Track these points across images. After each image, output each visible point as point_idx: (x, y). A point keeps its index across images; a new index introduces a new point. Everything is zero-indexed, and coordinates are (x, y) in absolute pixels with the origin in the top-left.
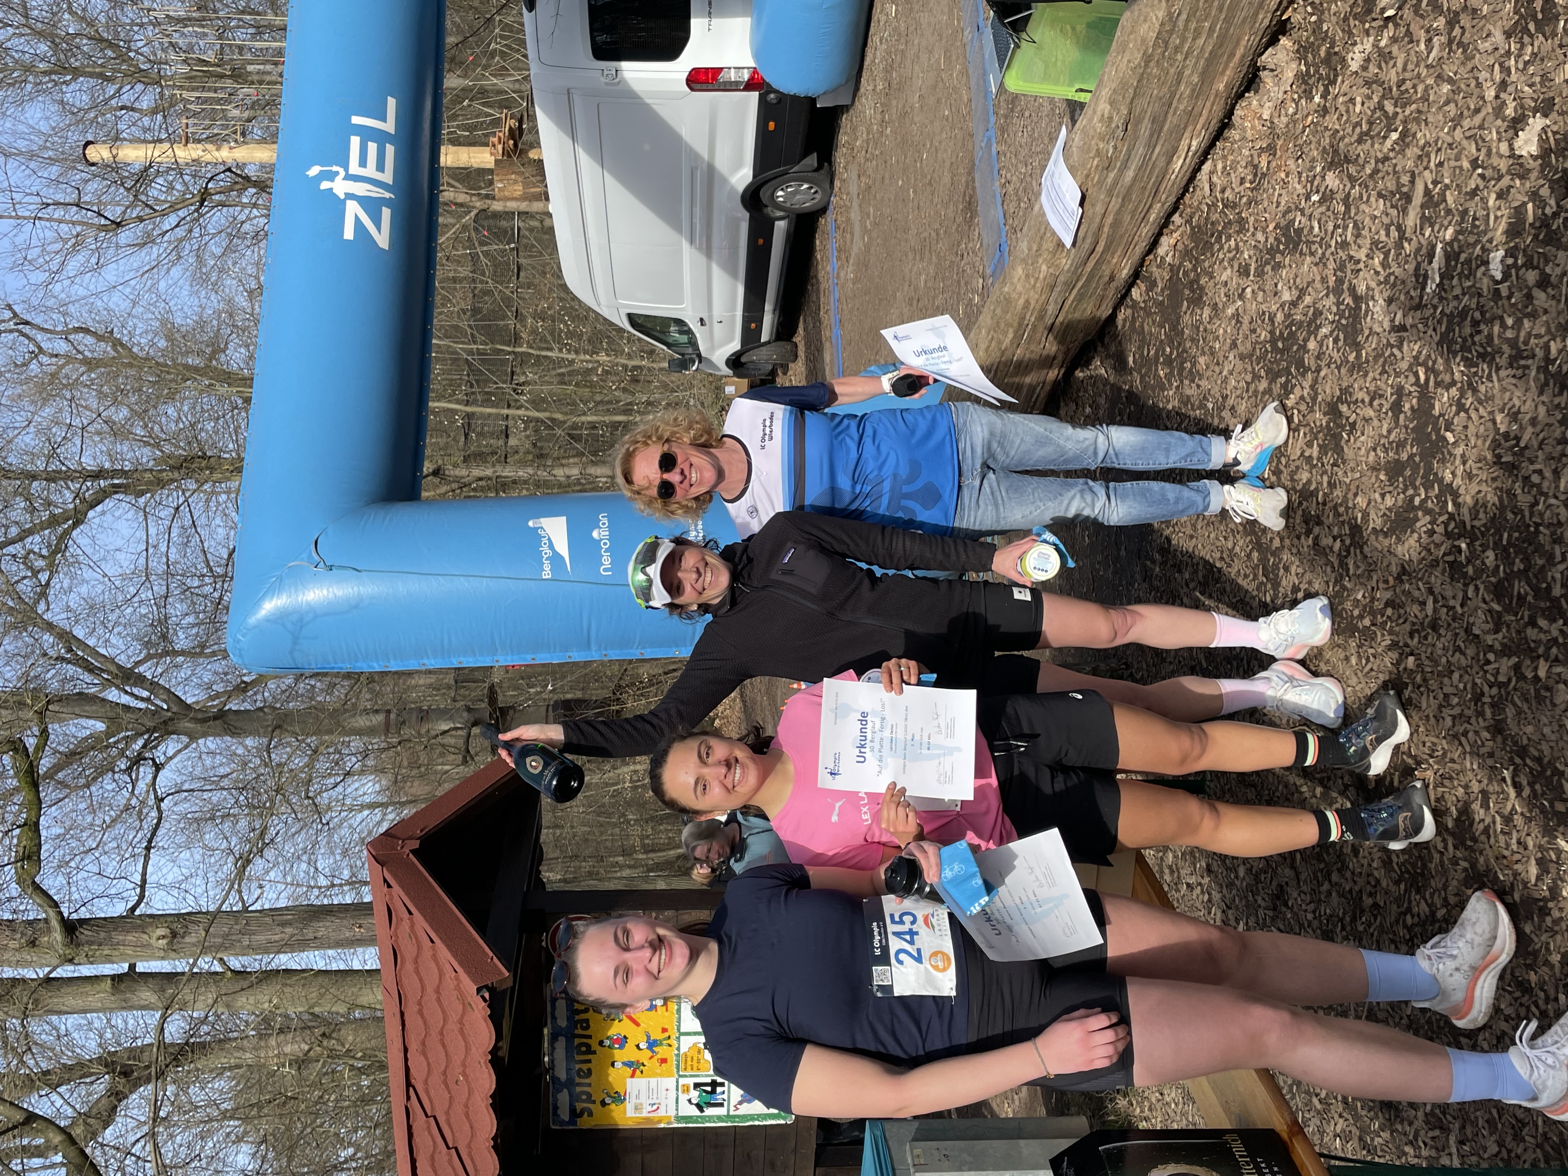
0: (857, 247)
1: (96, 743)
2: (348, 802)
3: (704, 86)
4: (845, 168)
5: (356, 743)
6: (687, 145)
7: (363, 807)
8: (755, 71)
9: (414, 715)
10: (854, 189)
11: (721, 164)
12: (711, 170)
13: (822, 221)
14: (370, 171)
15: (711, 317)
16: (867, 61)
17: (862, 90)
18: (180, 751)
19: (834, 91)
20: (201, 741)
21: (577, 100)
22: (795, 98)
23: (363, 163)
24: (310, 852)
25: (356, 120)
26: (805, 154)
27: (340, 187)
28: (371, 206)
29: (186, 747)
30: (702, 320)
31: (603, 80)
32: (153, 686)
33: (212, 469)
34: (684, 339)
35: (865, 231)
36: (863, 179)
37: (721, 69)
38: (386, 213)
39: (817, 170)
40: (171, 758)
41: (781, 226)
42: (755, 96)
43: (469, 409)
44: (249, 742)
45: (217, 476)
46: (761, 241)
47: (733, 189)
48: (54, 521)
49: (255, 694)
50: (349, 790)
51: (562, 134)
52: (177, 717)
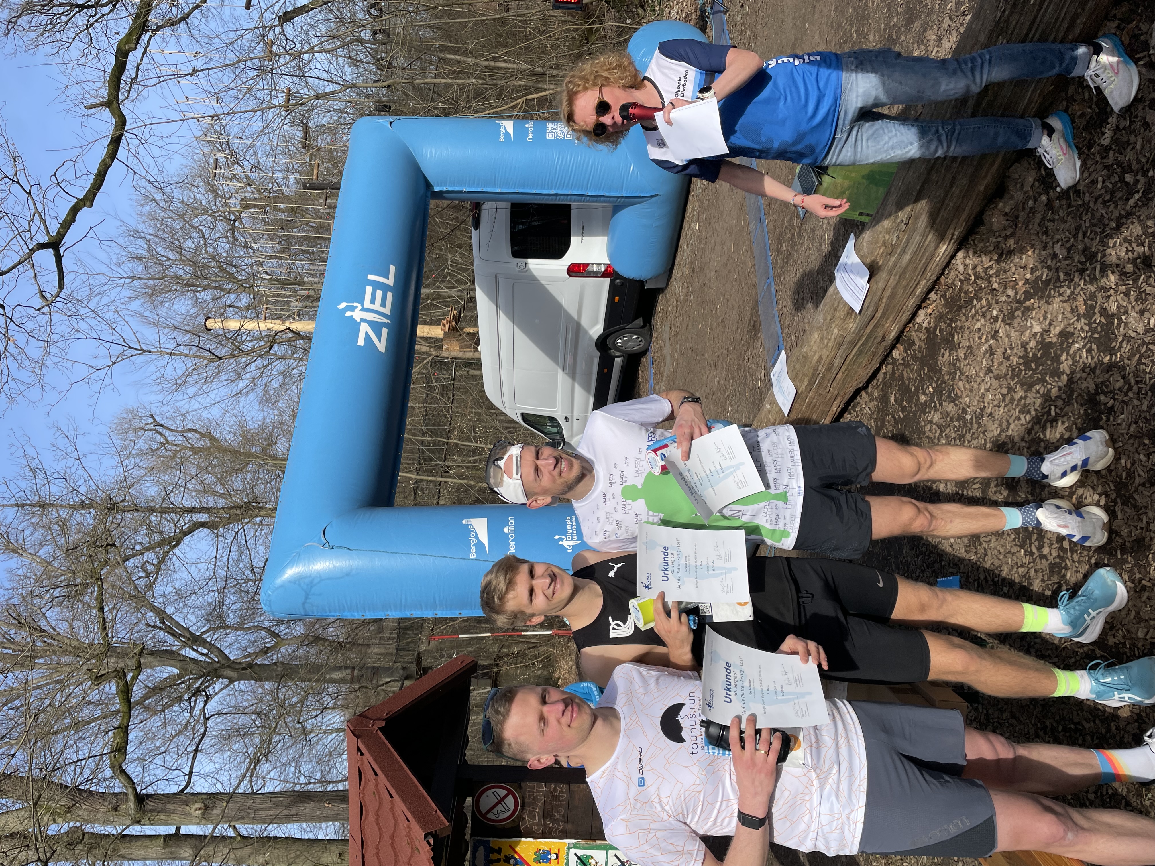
0: (668, 370)
1: (172, 682)
2: (324, 727)
3: (578, 274)
4: (661, 325)
5: (332, 688)
6: (565, 310)
7: (333, 731)
8: (609, 266)
9: (370, 670)
10: (666, 336)
11: (584, 322)
12: (578, 326)
13: (644, 359)
14: (377, 306)
15: (573, 415)
16: (678, 260)
17: (673, 277)
18: (222, 689)
19: (656, 278)
20: (236, 683)
21: (501, 281)
22: (632, 281)
23: (373, 302)
24: (297, 761)
25: (370, 277)
26: (636, 318)
27: (358, 315)
28: (376, 327)
29: (227, 686)
30: (566, 418)
31: (517, 269)
32: (211, 646)
33: (260, 509)
34: (554, 430)
35: (674, 359)
36: (673, 329)
37: (588, 264)
38: (385, 331)
39: (642, 327)
40: (216, 694)
41: (618, 361)
42: (608, 280)
43: (418, 477)
44: (266, 684)
45: (263, 513)
46: (606, 370)
47: (591, 338)
48: (162, 543)
49: (272, 655)
50: (325, 719)
51: (491, 303)
52: (223, 666)
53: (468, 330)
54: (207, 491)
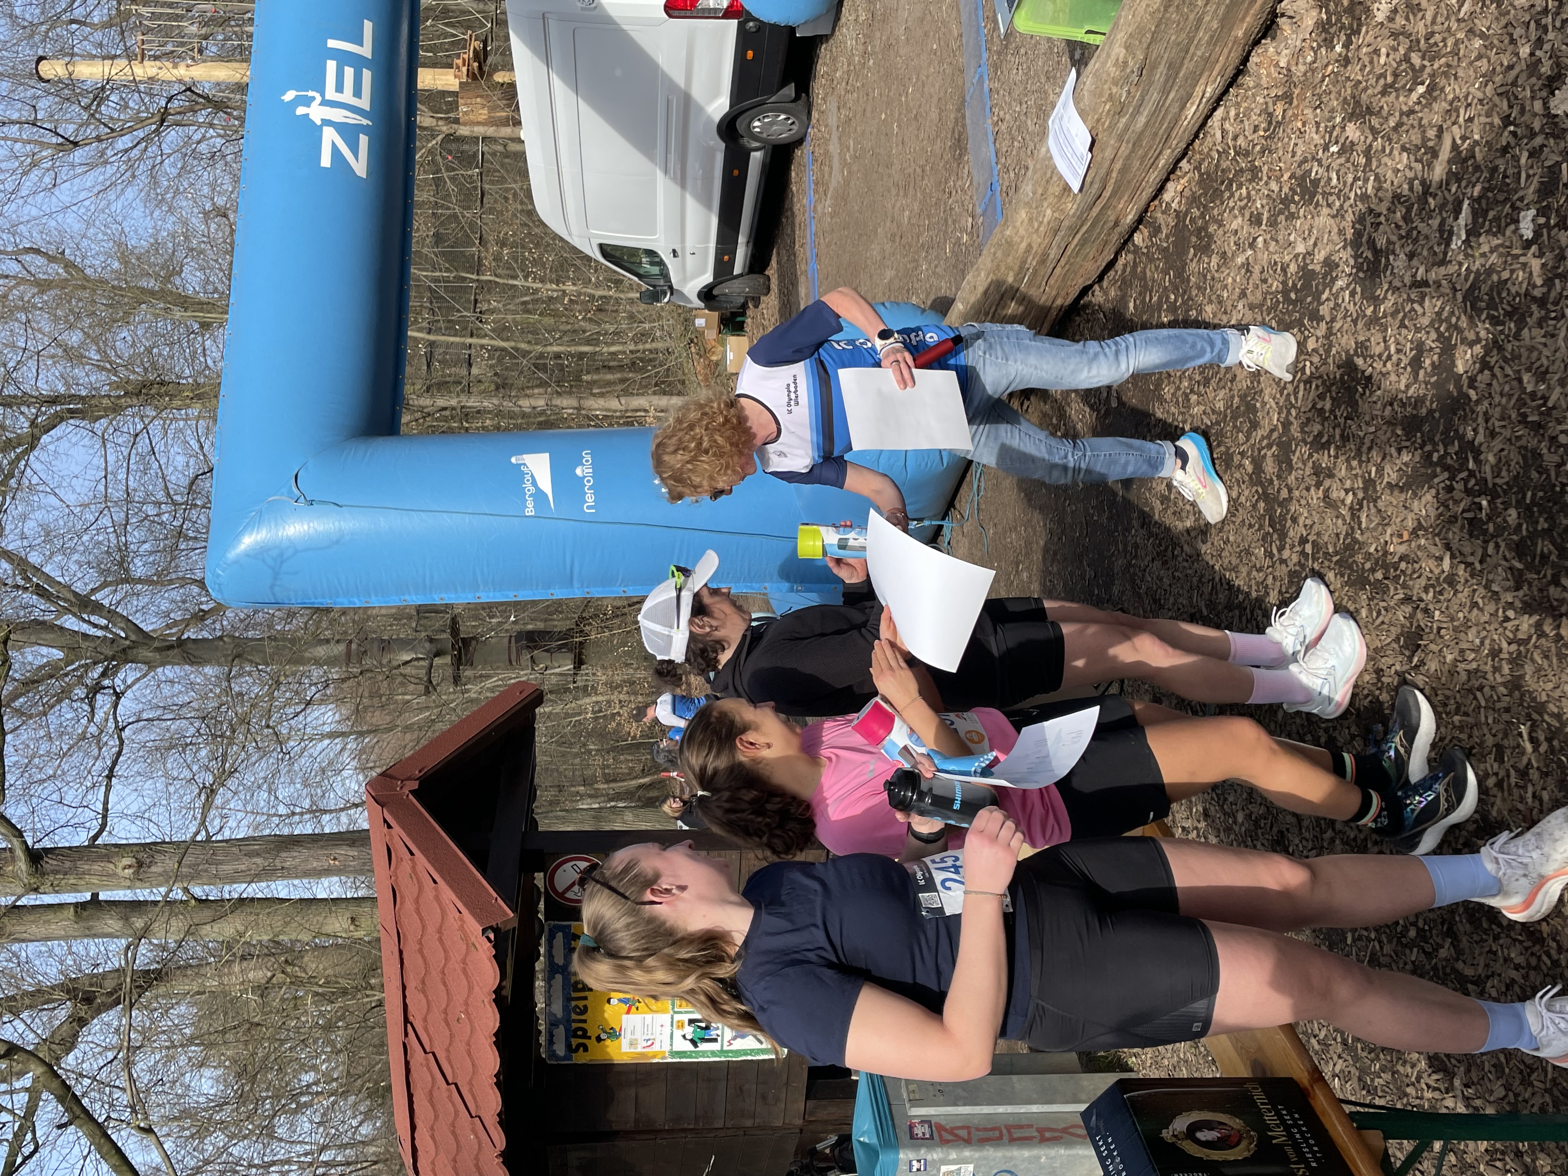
0: (836, 179)
1: (53, 671)
2: (308, 730)
3: (681, 12)
4: (823, 99)
5: (317, 673)
6: (663, 72)
7: (323, 736)
9: (376, 645)
10: (833, 121)
11: (697, 93)
12: (687, 100)
13: (798, 152)
14: (347, 97)
15: (683, 249)
17: (843, 20)
18: (138, 680)
19: (814, 20)
20: (160, 670)
21: (552, 24)
22: (774, 27)
23: (339, 88)
24: (271, 781)
25: (332, 43)
26: (783, 84)
27: (316, 113)
28: (348, 132)
29: (145, 676)
30: (674, 251)
31: (579, 4)
32: (111, 614)
33: (172, 397)
34: (656, 270)
35: (845, 165)
36: (843, 111)
38: (364, 140)
39: (794, 101)
40: (129, 687)
41: (756, 157)
42: (734, 23)
43: (432, 337)
44: (209, 670)
45: (177, 403)
46: (736, 172)
47: (709, 119)
48: (8, 446)
49: (214, 622)
50: (309, 719)
51: (536, 59)
52: (135, 645)
53: (500, 77)
54: (73, 356)
